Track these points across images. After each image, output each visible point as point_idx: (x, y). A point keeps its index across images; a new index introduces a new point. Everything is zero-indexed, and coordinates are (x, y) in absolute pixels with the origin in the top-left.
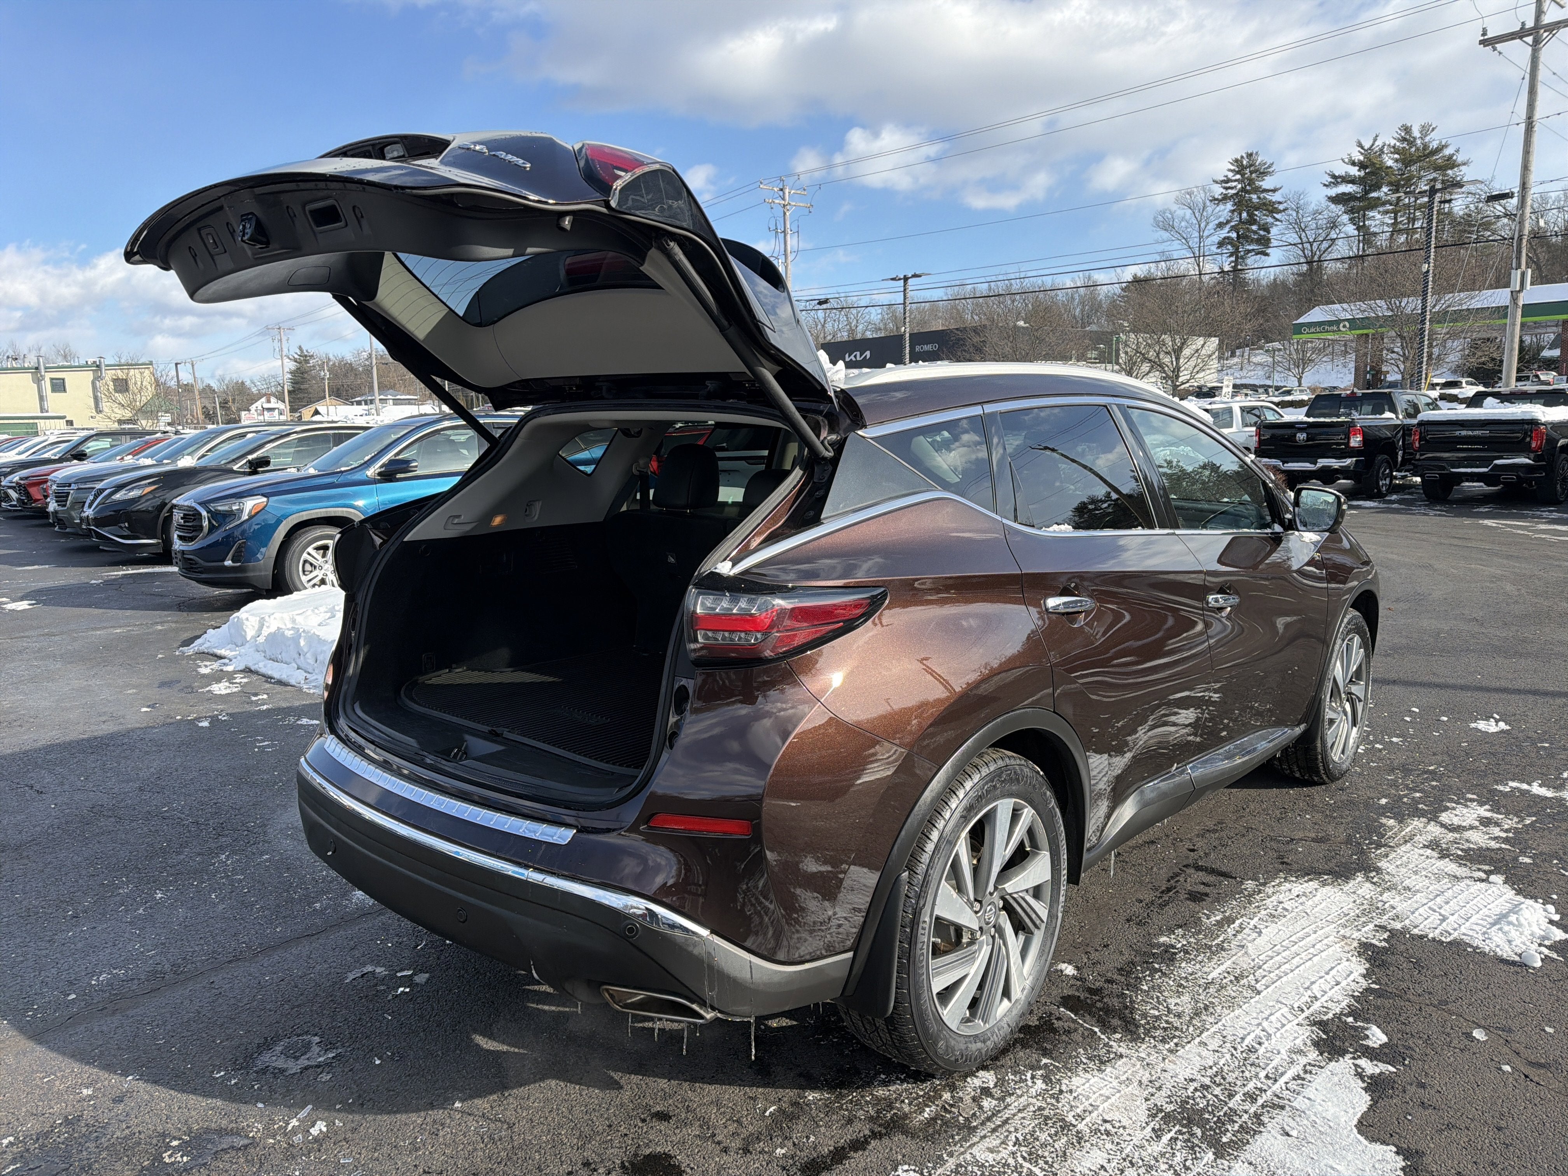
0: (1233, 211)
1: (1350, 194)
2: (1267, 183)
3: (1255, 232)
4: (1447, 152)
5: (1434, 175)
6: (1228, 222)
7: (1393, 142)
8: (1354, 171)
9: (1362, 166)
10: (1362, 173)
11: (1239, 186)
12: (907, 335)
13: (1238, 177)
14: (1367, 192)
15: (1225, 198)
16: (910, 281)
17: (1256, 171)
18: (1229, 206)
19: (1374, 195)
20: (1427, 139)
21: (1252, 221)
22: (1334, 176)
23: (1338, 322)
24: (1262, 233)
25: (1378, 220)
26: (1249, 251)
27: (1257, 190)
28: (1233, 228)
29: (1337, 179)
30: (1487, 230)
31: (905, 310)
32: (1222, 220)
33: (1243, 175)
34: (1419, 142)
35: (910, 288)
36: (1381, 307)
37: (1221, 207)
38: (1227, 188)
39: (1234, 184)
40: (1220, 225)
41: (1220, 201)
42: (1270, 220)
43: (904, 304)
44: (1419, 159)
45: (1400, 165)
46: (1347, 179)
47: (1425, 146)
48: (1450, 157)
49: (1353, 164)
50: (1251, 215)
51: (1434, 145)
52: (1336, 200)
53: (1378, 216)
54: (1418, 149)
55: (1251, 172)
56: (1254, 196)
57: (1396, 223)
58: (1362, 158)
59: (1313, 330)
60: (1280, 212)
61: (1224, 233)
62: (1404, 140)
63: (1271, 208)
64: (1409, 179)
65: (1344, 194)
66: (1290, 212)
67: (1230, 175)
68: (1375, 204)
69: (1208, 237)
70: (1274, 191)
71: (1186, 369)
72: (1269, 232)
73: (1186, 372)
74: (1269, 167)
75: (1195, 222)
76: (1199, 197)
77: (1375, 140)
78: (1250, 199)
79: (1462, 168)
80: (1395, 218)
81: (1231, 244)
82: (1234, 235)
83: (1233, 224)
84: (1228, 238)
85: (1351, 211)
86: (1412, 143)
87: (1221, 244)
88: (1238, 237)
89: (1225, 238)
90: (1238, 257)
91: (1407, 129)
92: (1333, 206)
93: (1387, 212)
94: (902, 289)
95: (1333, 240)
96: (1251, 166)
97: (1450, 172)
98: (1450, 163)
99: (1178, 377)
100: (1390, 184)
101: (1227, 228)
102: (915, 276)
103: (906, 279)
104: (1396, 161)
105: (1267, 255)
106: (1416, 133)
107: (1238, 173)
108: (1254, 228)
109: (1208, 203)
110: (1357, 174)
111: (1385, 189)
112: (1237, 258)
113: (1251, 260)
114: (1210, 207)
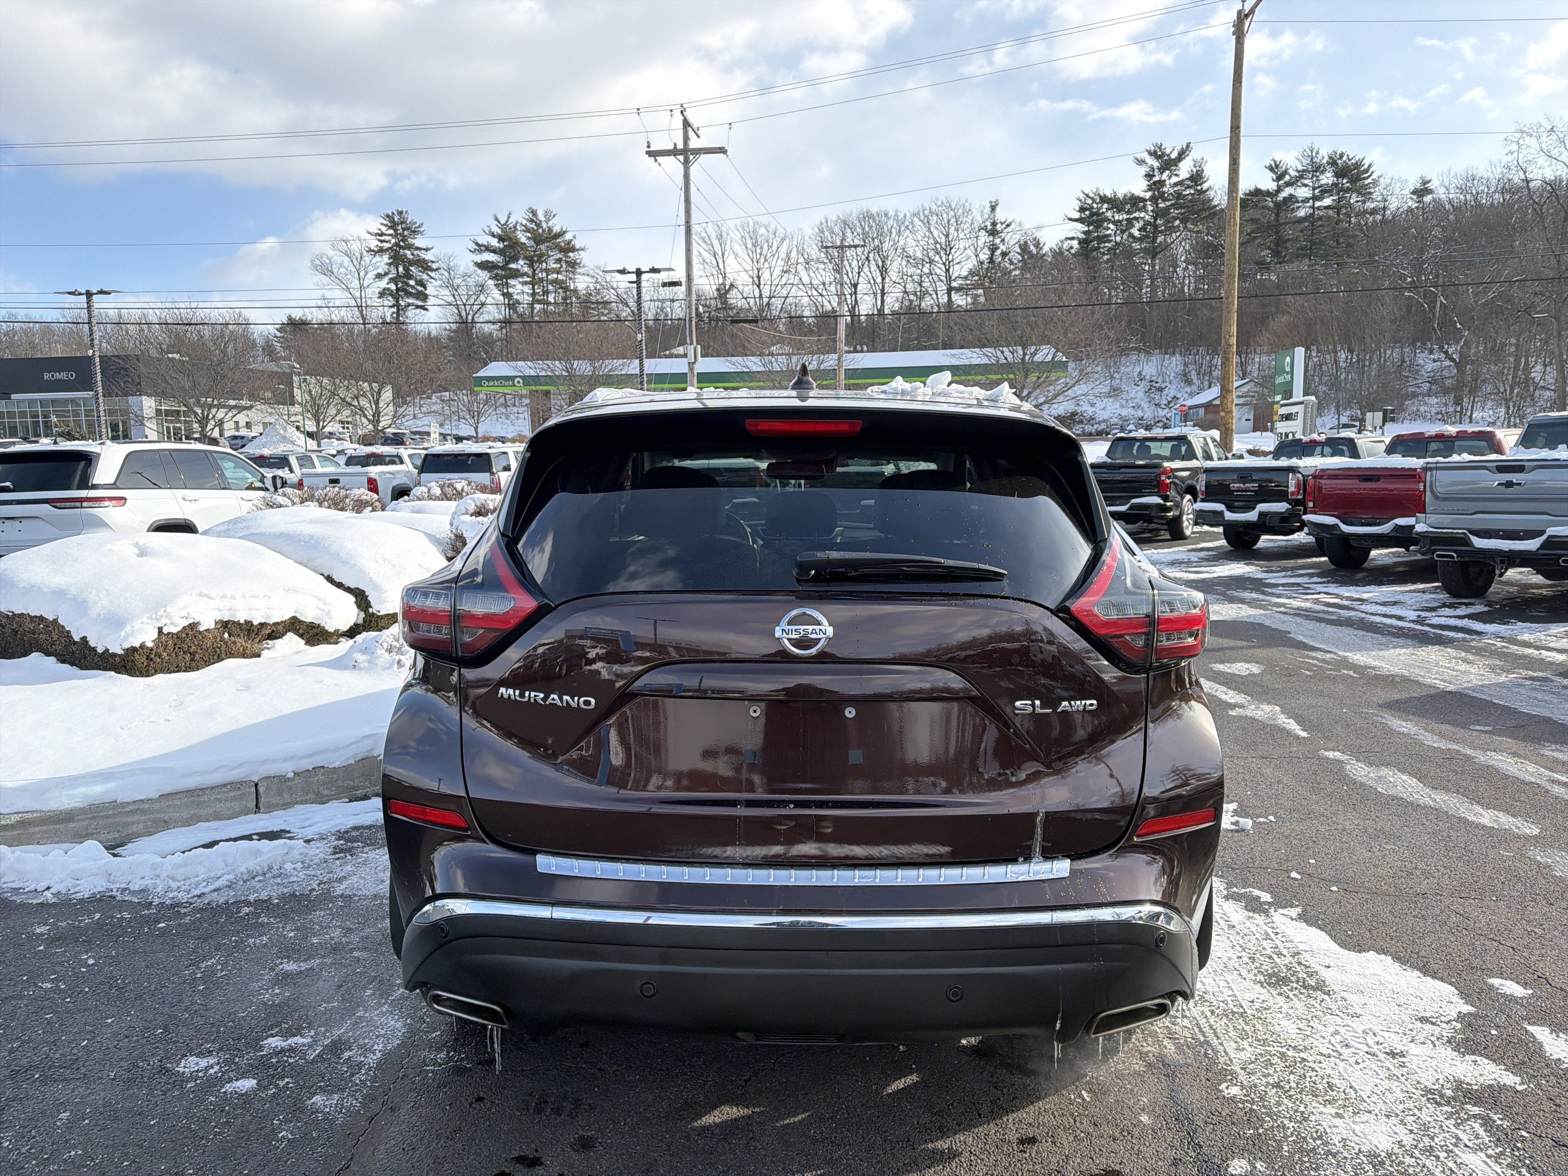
0: (390, 264)
1: (492, 262)
2: (418, 242)
3: (413, 287)
4: (568, 237)
5: (559, 256)
6: (386, 274)
7: (524, 222)
8: (494, 242)
9: (501, 239)
10: (501, 246)
11: (393, 241)
12: (97, 360)
13: (391, 232)
14: (507, 263)
15: (381, 251)
16: (94, 297)
17: (408, 229)
18: (386, 259)
19: (513, 266)
20: (550, 223)
21: (408, 275)
22: (477, 244)
23: (512, 378)
24: (420, 288)
25: (520, 289)
26: (409, 305)
27: (410, 247)
28: (392, 280)
29: (481, 248)
30: (605, 308)
31: (91, 330)
32: (380, 271)
33: (395, 230)
34: (544, 225)
35: (96, 305)
36: (558, 367)
37: (378, 258)
38: (382, 241)
39: (387, 238)
40: (379, 276)
41: (376, 252)
42: (425, 277)
43: (89, 323)
44: (547, 240)
45: (532, 243)
46: (489, 249)
47: (550, 230)
48: (570, 242)
49: (493, 235)
50: (407, 270)
51: (556, 229)
52: (483, 266)
53: (519, 287)
54: (544, 231)
55: (404, 229)
56: (408, 253)
57: (534, 294)
58: (500, 232)
59: (491, 383)
60: (432, 270)
61: (383, 284)
62: (532, 221)
63: (425, 266)
64: (541, 256)
65: (488, 262)
66: (442, 271)
67: (384, 229)
68: (516, 274)
69: (368, 286)
70: (427, 250)
71: (386, 415)
72: (425, 288)
73: (387, 417)
74: (419, 227)
75: (354, 269)
76: (355, 247)
77: (509, 217)
78: (405, 256)
79: (581, 252)
80: (533, 289)
81: (391, 295)
82: (393, 287)
83: (391, 276)
84: (388, 289)
85: (495, 277)
86: (539, 225)
87: (382, 294)
88: (398, 289)
89: (384, 289)
90: (400, 310)
91: (534, 212)
92: (479, 271)
93: (526, 283)
94: (86, 306)
95: (483, 304)
96: (402, 223)
97: (571, 254)
98: (569, 248)
99: (378, 421)
100: (526, 258)
101: (386, 279)
102: (101, 292)
103: (89, 295)
104: (529, 238)
105: (426, 309)
106: (541, 217)
107: (390, 228)
108: (412, 283)
109: (365, 253)
110: (497, 245)
111: (521, 262)
112: (398, 310)
113: (411, 313)
114: (368, 258)
